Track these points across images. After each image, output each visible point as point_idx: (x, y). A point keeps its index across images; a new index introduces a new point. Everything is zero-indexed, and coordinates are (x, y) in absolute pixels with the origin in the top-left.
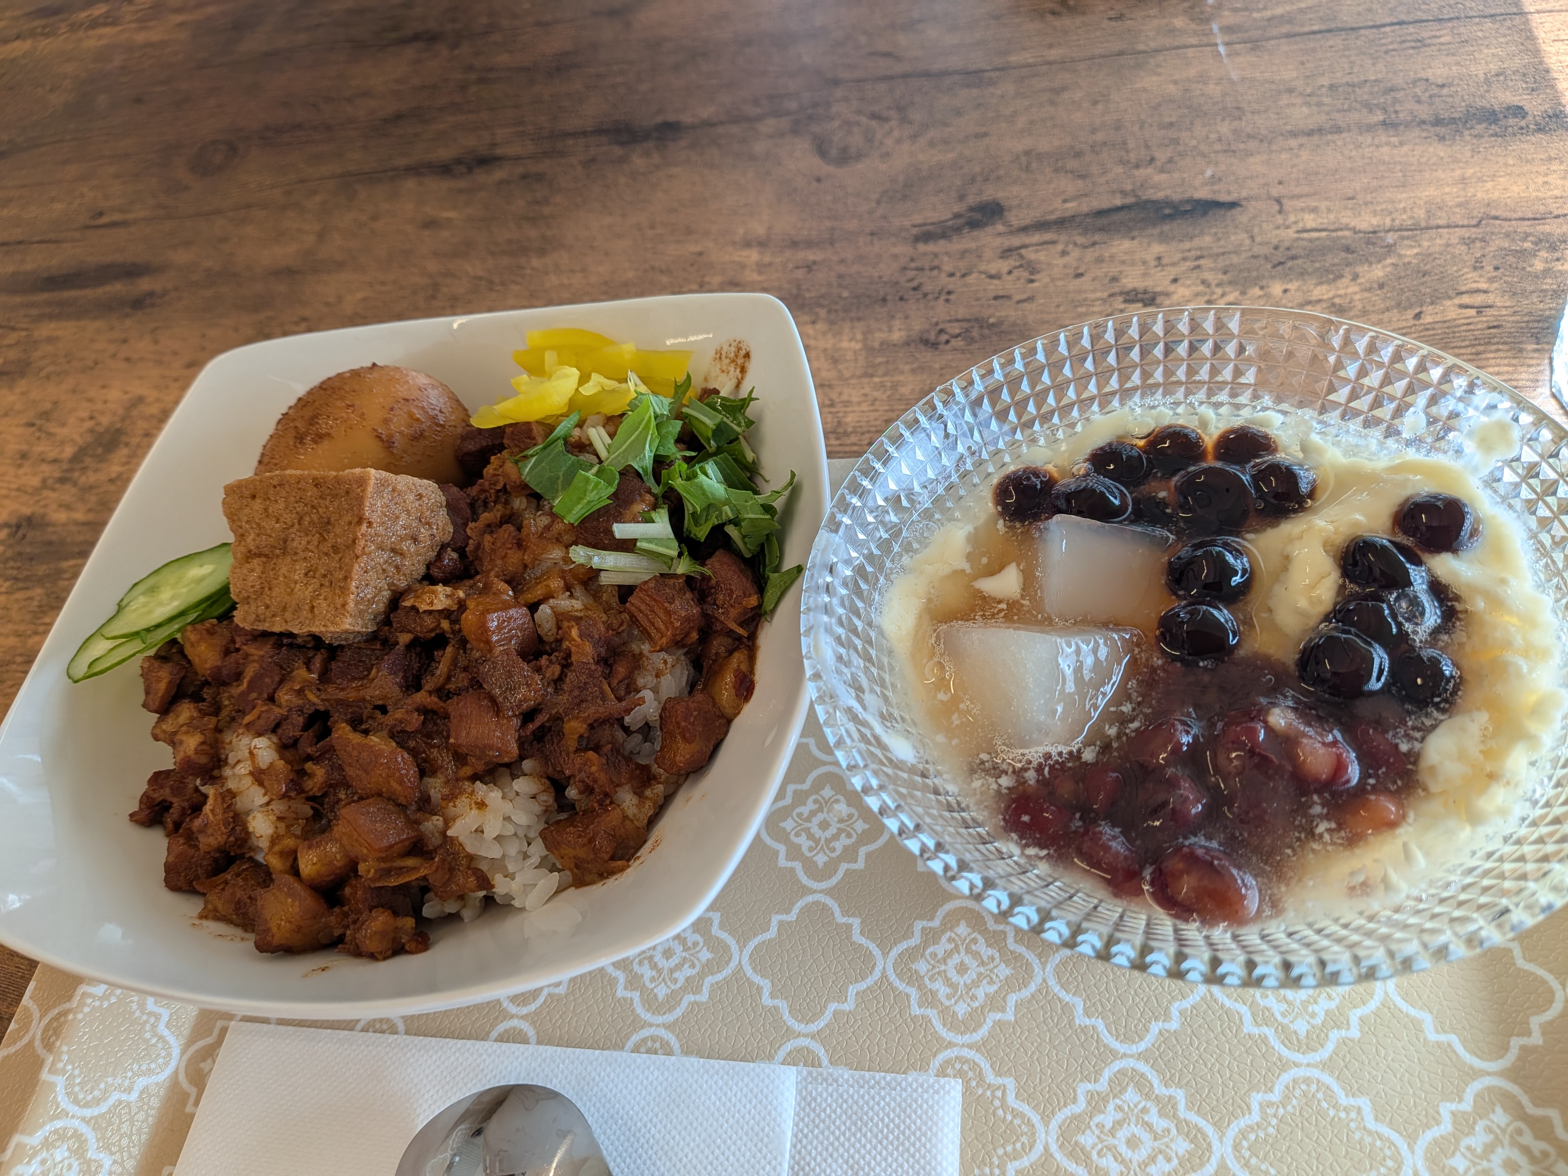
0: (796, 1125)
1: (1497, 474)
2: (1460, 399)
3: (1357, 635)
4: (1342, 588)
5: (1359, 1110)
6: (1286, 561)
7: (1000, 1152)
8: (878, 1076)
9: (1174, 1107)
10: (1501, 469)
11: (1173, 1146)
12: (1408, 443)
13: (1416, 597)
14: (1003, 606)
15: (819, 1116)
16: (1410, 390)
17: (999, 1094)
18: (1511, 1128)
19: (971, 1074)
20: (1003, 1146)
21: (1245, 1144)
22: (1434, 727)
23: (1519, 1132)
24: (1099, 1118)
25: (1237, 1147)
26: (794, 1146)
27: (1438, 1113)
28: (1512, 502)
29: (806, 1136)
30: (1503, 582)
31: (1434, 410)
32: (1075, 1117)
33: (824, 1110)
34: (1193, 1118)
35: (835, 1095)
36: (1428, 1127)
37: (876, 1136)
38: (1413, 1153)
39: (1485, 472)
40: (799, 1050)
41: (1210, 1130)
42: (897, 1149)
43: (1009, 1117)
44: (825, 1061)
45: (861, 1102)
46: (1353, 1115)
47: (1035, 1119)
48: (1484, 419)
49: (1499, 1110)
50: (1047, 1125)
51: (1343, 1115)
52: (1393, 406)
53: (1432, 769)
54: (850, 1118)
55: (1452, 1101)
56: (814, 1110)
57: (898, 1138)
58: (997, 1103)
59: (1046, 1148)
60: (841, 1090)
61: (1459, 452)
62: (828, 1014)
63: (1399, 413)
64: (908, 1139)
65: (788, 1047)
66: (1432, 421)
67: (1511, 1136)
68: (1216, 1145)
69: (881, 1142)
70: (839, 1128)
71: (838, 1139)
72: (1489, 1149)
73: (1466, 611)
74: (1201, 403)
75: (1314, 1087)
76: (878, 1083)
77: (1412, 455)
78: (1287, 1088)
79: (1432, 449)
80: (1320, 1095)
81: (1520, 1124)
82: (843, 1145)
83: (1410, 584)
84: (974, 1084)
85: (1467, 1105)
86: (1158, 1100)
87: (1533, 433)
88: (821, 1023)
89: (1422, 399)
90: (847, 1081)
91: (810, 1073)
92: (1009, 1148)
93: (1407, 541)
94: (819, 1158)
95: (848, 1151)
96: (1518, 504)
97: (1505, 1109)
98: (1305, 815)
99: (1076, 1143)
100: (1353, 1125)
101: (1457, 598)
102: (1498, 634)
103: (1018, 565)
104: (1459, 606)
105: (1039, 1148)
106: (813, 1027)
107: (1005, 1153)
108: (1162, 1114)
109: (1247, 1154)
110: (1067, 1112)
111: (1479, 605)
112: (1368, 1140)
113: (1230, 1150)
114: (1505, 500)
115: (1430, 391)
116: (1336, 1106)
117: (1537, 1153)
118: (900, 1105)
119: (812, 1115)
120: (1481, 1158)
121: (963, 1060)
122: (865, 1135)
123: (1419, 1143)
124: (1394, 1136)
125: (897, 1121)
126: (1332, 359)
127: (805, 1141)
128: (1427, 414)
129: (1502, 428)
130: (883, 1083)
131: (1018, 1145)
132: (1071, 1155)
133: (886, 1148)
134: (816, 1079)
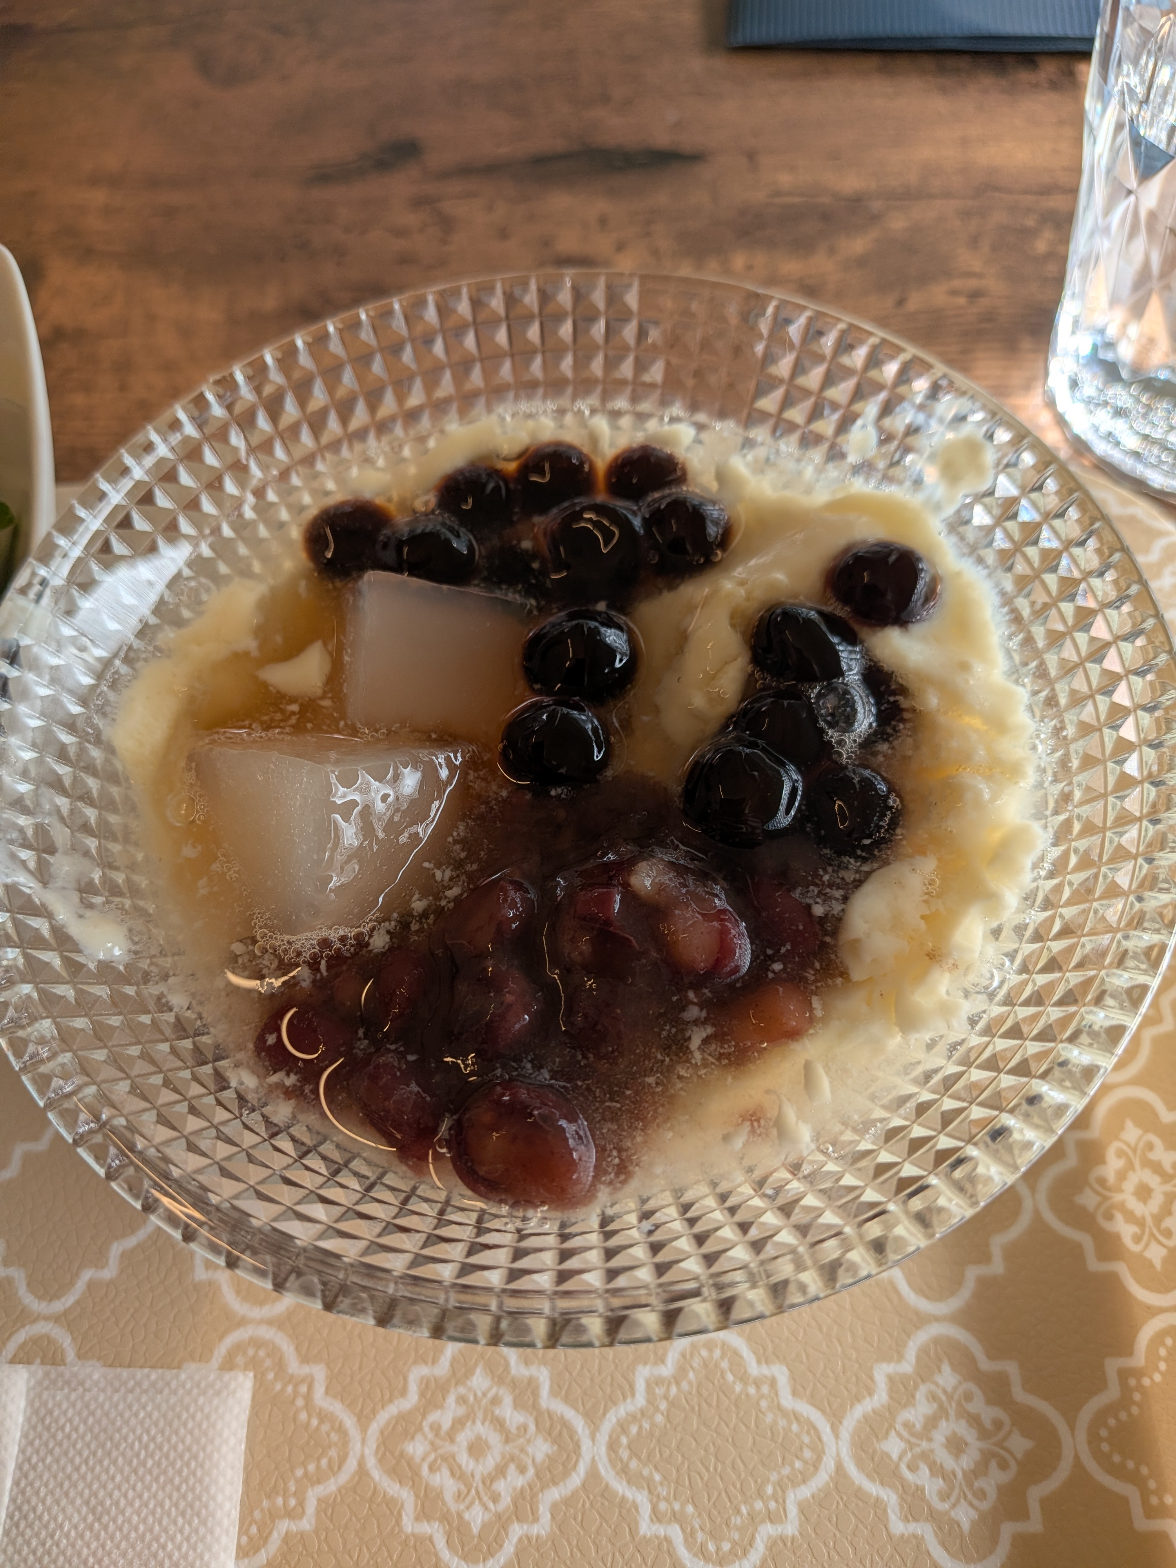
0: (22, 1451)
1: (965, 514)
2: (921, 407)
3: (764, 750)
4: (749, 681)
5: (773, 1383)
6: (682, 639)
7: (299, 1472)
8: (139, 1374)
9: (536, 1394)
10: (970, 506)
11: (530, 1450)
12: (856, 470)
13: (846, 692)
14: (295, 708)
15: (54, 1436)
16: (859, 394)
17: (303, 1389)
18: (960, 1391)
19: (268, 1363)
20: (304, 1465)
21: (624, 1440)
22: (858, 884)
23: (968, 1397)
24: (434, 1416)
25: (613, 1446)
26: (17, 1483)
27: (871, 1378)
28: (982, 552)
29: (34, 1468)
30: (965, 667)
31: (887, 422)
32: (403, 1418)
33: (62, 1428)
34: (560, 1408)
35: (79, 1405)
36: (858, 1399)
37: (130, 1463)
38: (837, 1437)
39: (949, 511)
40: (36, 1341)
41: (579, 1424)
42: (157, 1480)
43: (315, 1422)
44: (71, 1355)
45: (113, 1414)
46: (765, 1389)
47: (349, 1422)
48: (950, 436)
49: (946, 1368)
50: (364, 1430)
51: (752, 1390)
52: (836, 416)
53: (856, 943)
54: (96, 1437)
55: (889, 1360)
56: (48, 1428)
57: (159, 1464)
58: (300, 1402)
59: (361, 1464)
60: (87, 1397)
61: (918, 483)
62: (80, 1285)
63: (844, 426)
64: (173, 1464)
65: (21, 1336)
66: (886, 438)
67: (959, 1404)
68: (586, 1444)
69: (135, 1471)
70: (80, 1453)
71: (77, 1469)
72: (931, 1423)
73: (914, 710)
74: (593, 411)
75: (717, 1353)
76: (139, 1384)
77: (860, 486)
78: (683, 1355)
79: (887, 478)
80: (725, 1365)
81: (971, 1386)
82: (83, 1478)
83: (841, 673)
84: (271, 1376)
85: (907, 1366)
86: (514, 1384)
87: (1010, 457)
88: (69, 1300)
89: (871, 408)
90: (97, 1383)
91: (47, 1374)
92: (311, 1467)
93: (841, 611)
94: (49, 1500)
95: (90, 1486)
96: (990, 557)
97: (954, 1367)
98: (677, 1022)
99: (402, 1454)
100: (764, 1404)
101: (903, 691)
102: (954, 744)
103: (325, 645)
104: (904, 703)
105: (351, 1465)
106: (58, 1306)
107: (306, 1474)
108: (518, 1405)
109: (625, 1454)
110: (392, 1410)
111: (932, 700)
112: (782, 1423)
113: (603, 1449)
114: (973, 551)
115: (883, 396)
116: (744, 1378)
117: (988, 1424)
118: (165, 1416)
119: (46, 1435)
120: (919, 1436)
121: (257, 1343)
122: (115, 1462)
123: (845, 1422)
124: (815, 1416)
125: (159, 1439)
126: (760, 348)
127: (32, 1475)
128: (880, 429)
129: (972, 448)
130: (146, 1384)
131: (324, 1462)
132: (394, 1472)
133: (142, 1480)
134: (54, 1382)
